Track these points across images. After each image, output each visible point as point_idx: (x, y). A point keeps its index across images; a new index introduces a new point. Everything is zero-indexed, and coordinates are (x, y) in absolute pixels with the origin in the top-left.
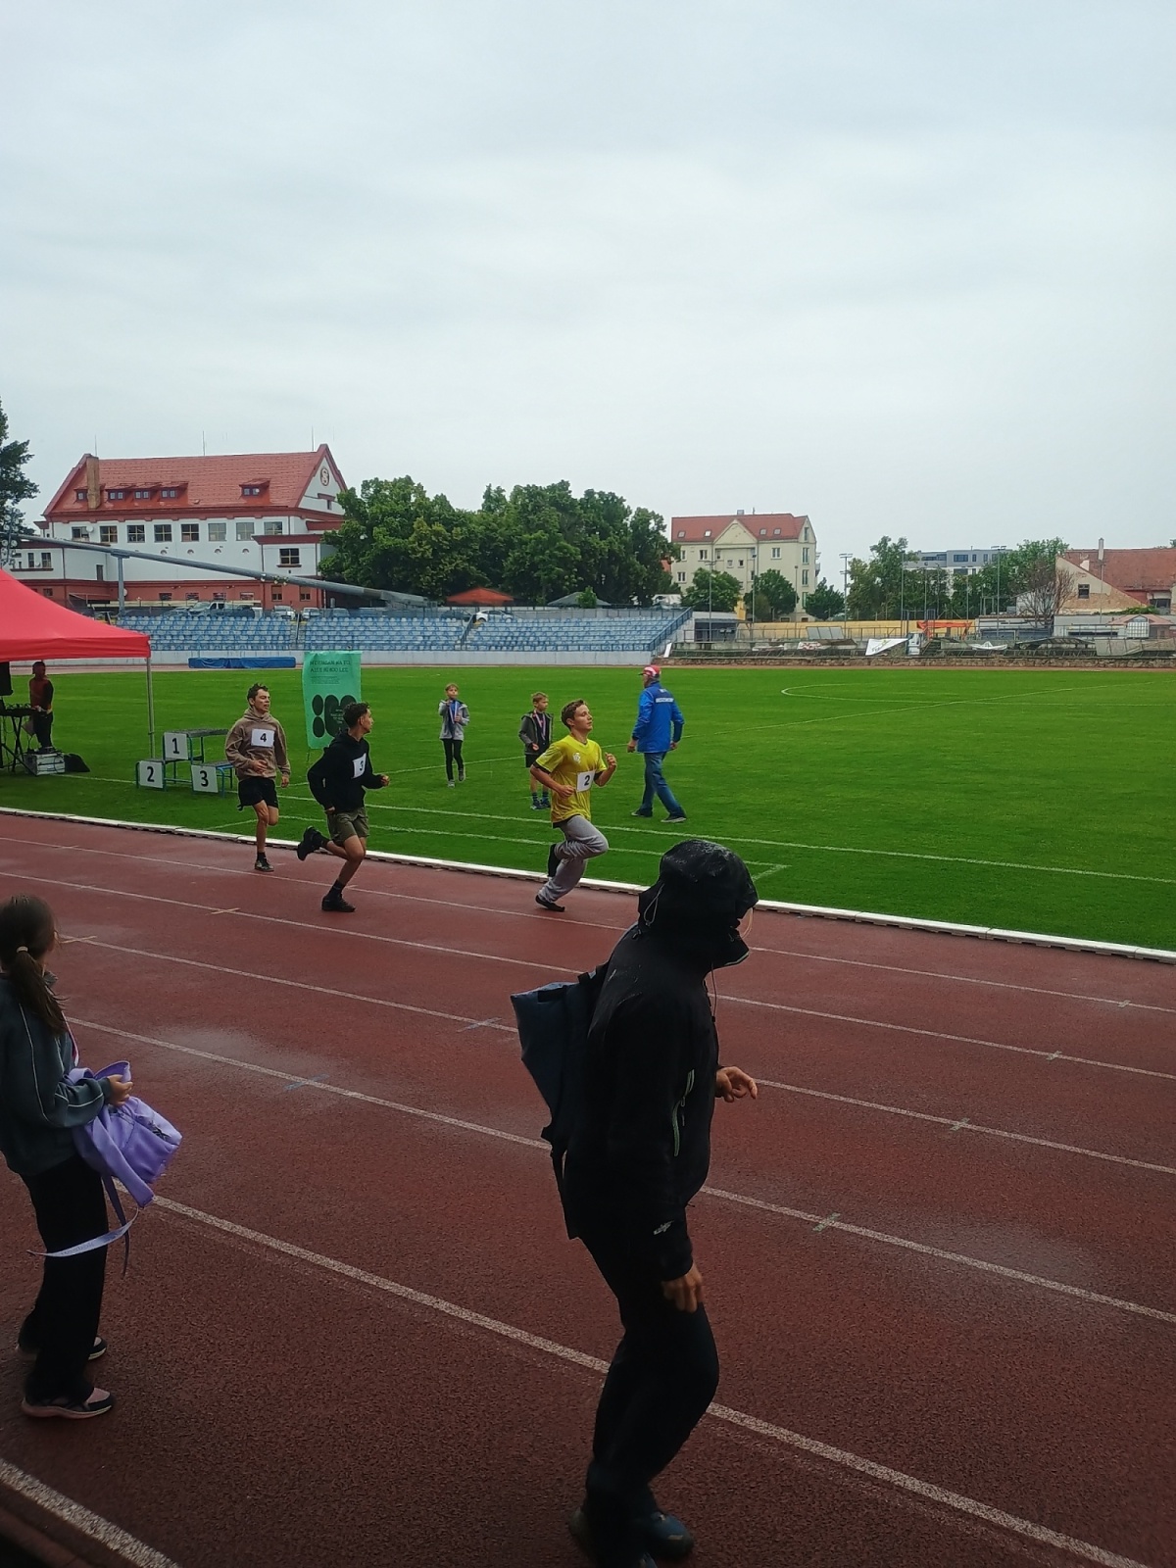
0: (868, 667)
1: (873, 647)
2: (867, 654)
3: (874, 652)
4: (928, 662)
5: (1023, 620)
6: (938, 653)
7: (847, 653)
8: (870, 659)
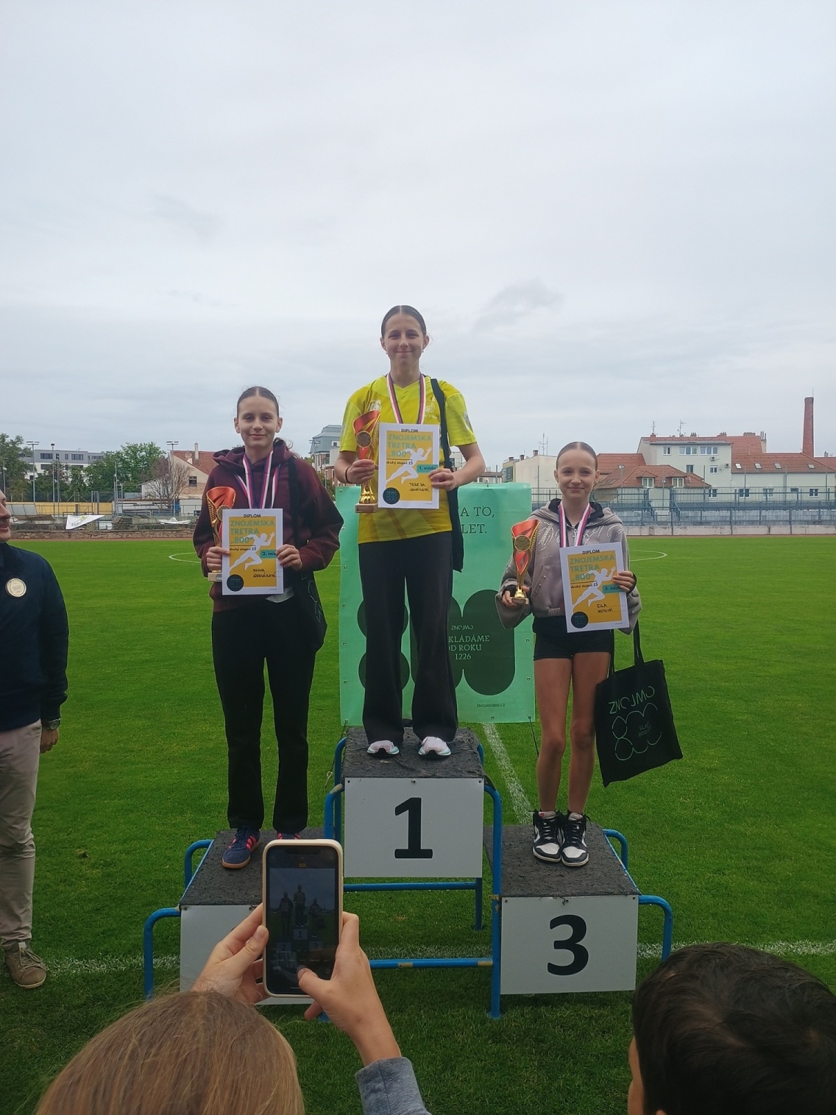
0: (69, 540)
1: (72, 522)
2: (67, 528)
3: (74, 527)
4: (125, 535)
5: (151, 503)
6: (132, 527)
7: (45, 527)
8: (70, 532)
